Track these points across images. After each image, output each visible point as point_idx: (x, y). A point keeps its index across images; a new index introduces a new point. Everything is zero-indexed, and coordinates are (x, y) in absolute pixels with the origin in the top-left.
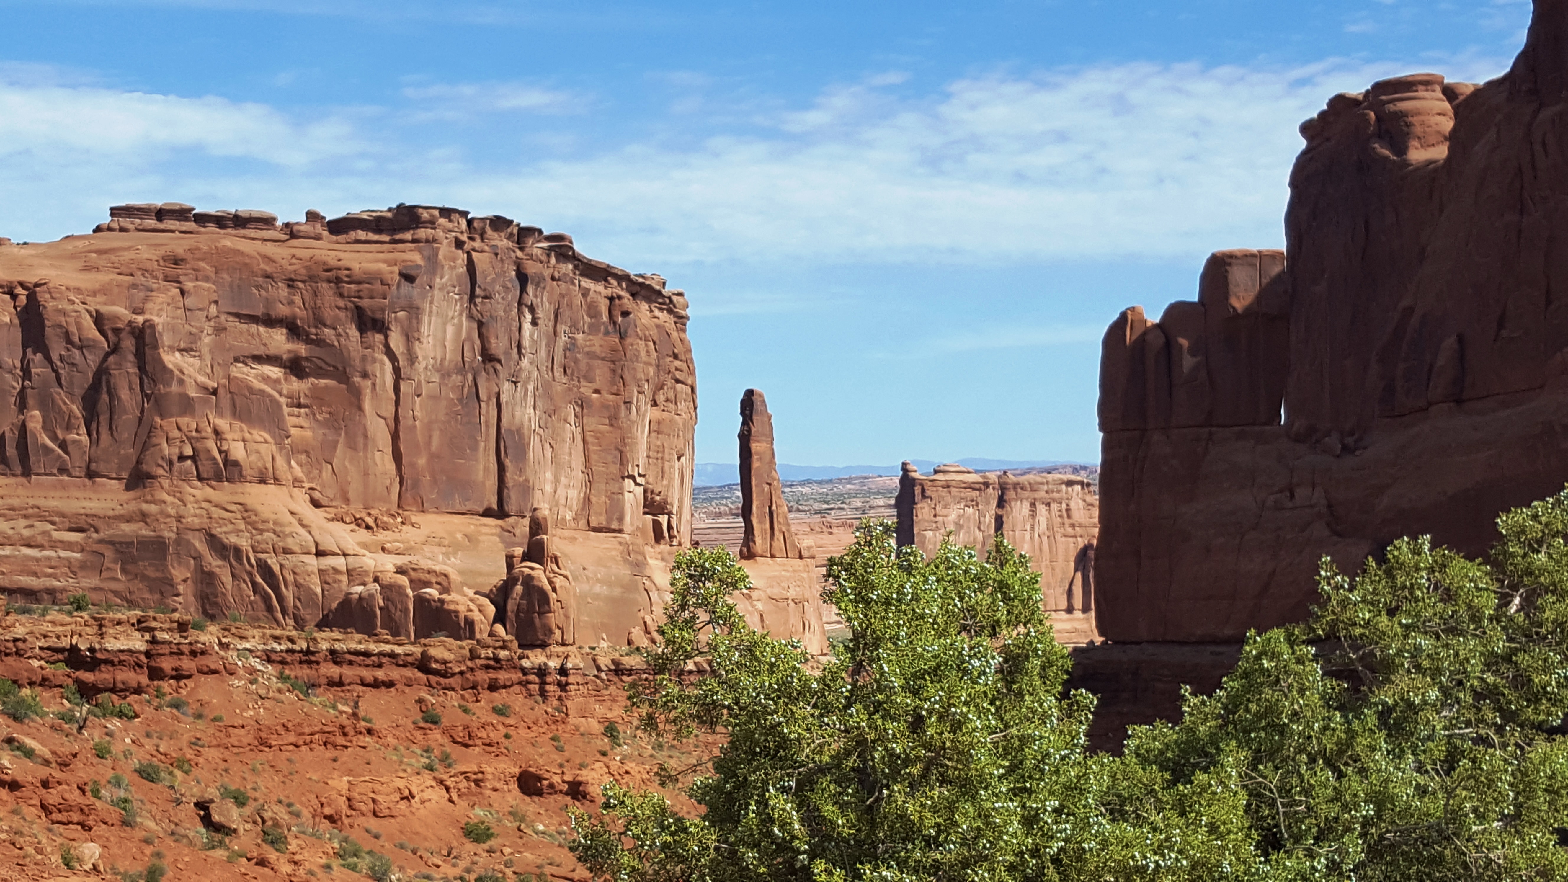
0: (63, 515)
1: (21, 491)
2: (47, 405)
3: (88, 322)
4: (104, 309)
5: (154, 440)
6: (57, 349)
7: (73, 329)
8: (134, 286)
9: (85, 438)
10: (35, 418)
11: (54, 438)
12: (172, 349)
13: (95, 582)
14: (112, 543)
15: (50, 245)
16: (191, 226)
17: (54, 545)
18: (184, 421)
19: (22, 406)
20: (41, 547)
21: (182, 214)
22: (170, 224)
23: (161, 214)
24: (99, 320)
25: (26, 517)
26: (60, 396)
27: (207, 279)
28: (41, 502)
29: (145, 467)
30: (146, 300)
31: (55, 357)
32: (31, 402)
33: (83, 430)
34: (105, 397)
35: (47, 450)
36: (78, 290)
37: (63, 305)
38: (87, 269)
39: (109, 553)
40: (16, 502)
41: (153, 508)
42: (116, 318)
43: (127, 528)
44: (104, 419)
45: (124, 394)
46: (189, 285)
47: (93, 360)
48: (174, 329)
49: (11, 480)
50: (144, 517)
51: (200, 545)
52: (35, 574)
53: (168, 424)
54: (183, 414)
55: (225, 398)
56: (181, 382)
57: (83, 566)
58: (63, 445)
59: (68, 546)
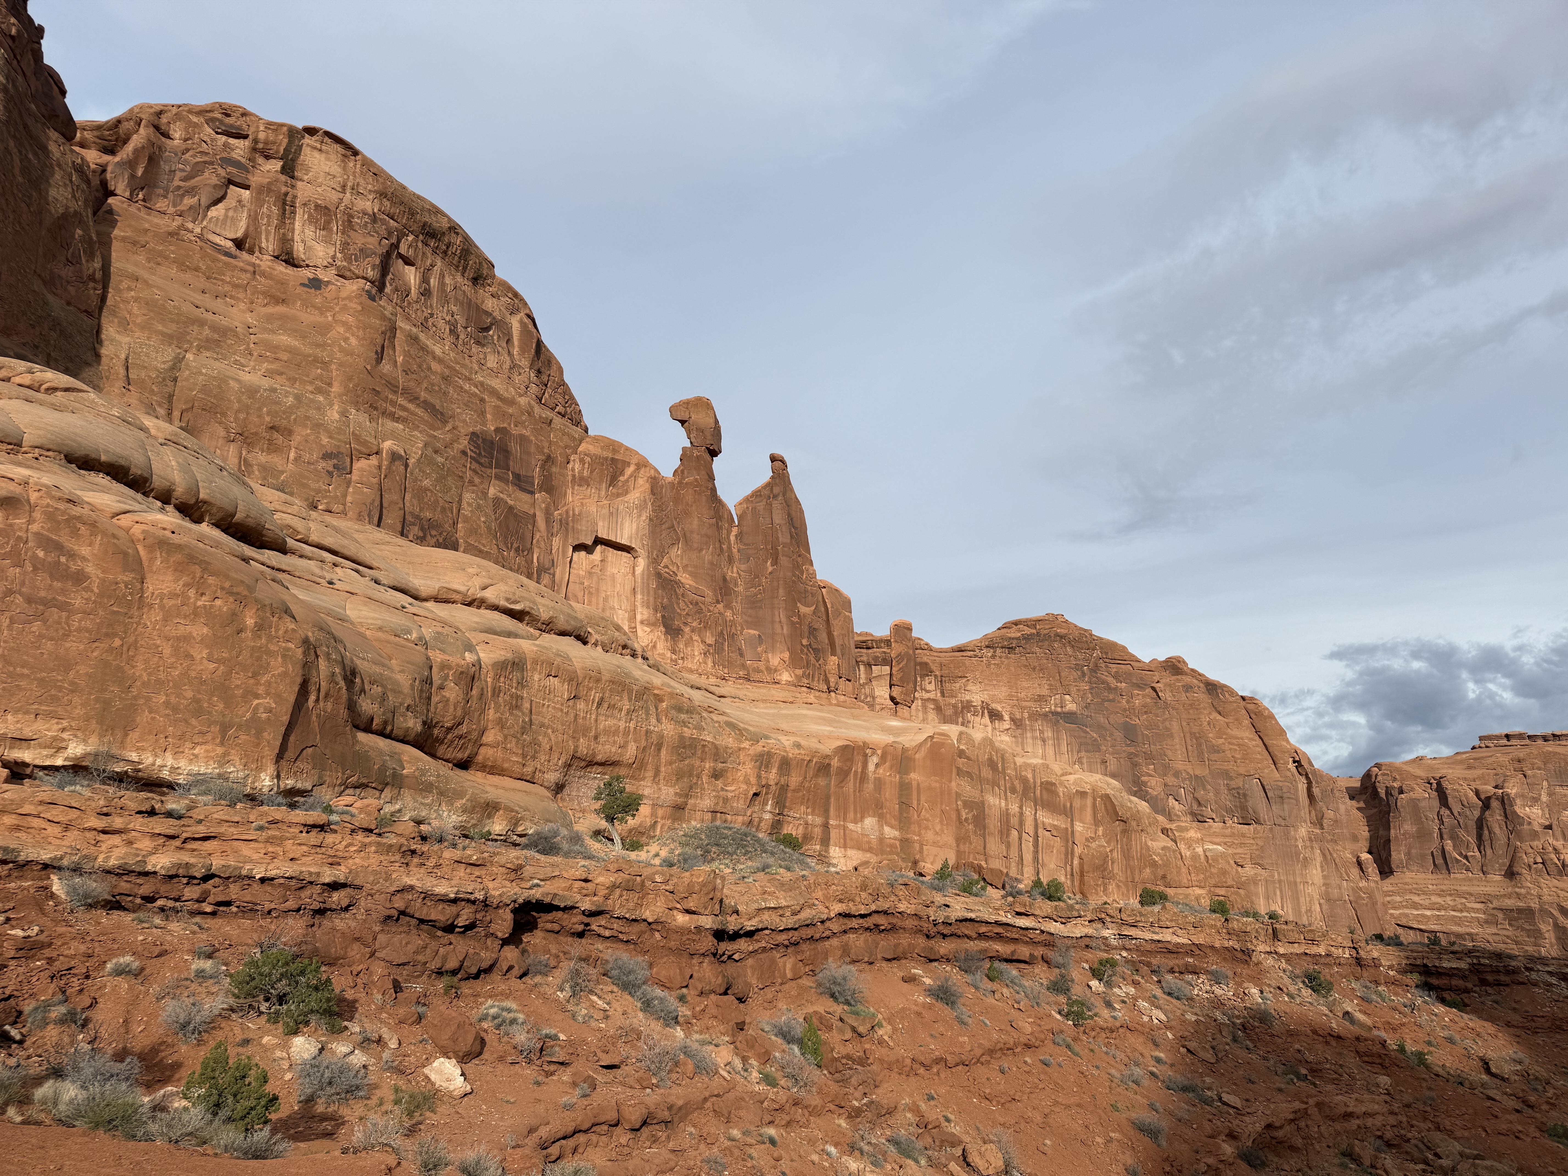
0: (1471, 894)
1: (1446, 882)
2: (1454, 837)
3: (1471, 794)
4: (1480, 787)
5: (1519, 855)
6: (1456, 809)
7: (1464, 799)
8: (1496, 775)
9: (1477, 854)
10: (1449, 845)
11: (1461, 854)
12: (1524, 806)
13: (1494, 931)
14: (1502, 910)
15: (1447, 758)
16: (1527, 742)
17: (1468, 910)
18: (1535, 843)
19: (1442, 838)
20: (1461, 911)
21: (1520, 736)
22: (1513, 742)
23: (1508, 737)
24: (1477, 793)
25: (1451, 895)
26: (1462, 833)
27: (1539, 769)
28: (1458, 888)
29: (1515, 869)
30: (1504, 781)
31: (1456, 814)
32: (1445, 836)
33: (1476, 849)
34: (1486, 832)
35: (1457, 861)
36: (1465, 779)
37: (1456, 787)
38: (1469, 768)
39: (1500, 916)
40: (1444, 887)
41: (1523, 891)
42: (1486, 792)
43: (1510, 903)
44: (1487, 844)
45: (1497, 830)
46: (1529, 773)
47: (1477, 813)
48: (1523, 796)
49: (1441, 876)
50: (1518, 896)
51: (1556, 913)
52: (1459, 925)
53: (1526, 846)
54: (1533, 840)
55: (1558, 833)
56: (1529, 823)
57: (1486, 922)
58: (1466, 857)
59: (1477, 911)
